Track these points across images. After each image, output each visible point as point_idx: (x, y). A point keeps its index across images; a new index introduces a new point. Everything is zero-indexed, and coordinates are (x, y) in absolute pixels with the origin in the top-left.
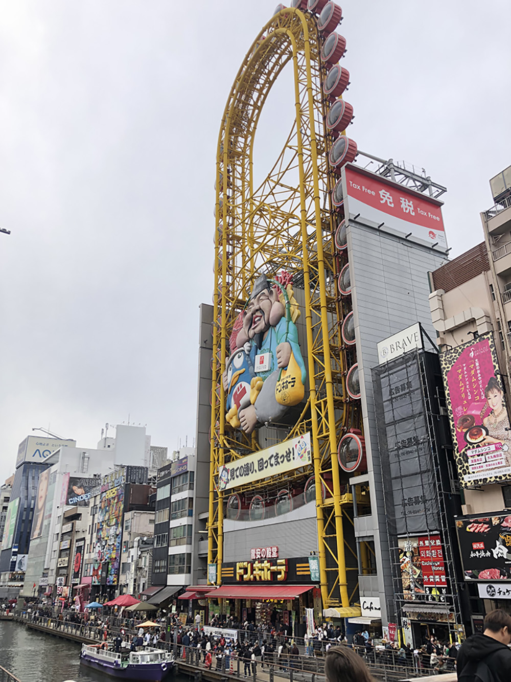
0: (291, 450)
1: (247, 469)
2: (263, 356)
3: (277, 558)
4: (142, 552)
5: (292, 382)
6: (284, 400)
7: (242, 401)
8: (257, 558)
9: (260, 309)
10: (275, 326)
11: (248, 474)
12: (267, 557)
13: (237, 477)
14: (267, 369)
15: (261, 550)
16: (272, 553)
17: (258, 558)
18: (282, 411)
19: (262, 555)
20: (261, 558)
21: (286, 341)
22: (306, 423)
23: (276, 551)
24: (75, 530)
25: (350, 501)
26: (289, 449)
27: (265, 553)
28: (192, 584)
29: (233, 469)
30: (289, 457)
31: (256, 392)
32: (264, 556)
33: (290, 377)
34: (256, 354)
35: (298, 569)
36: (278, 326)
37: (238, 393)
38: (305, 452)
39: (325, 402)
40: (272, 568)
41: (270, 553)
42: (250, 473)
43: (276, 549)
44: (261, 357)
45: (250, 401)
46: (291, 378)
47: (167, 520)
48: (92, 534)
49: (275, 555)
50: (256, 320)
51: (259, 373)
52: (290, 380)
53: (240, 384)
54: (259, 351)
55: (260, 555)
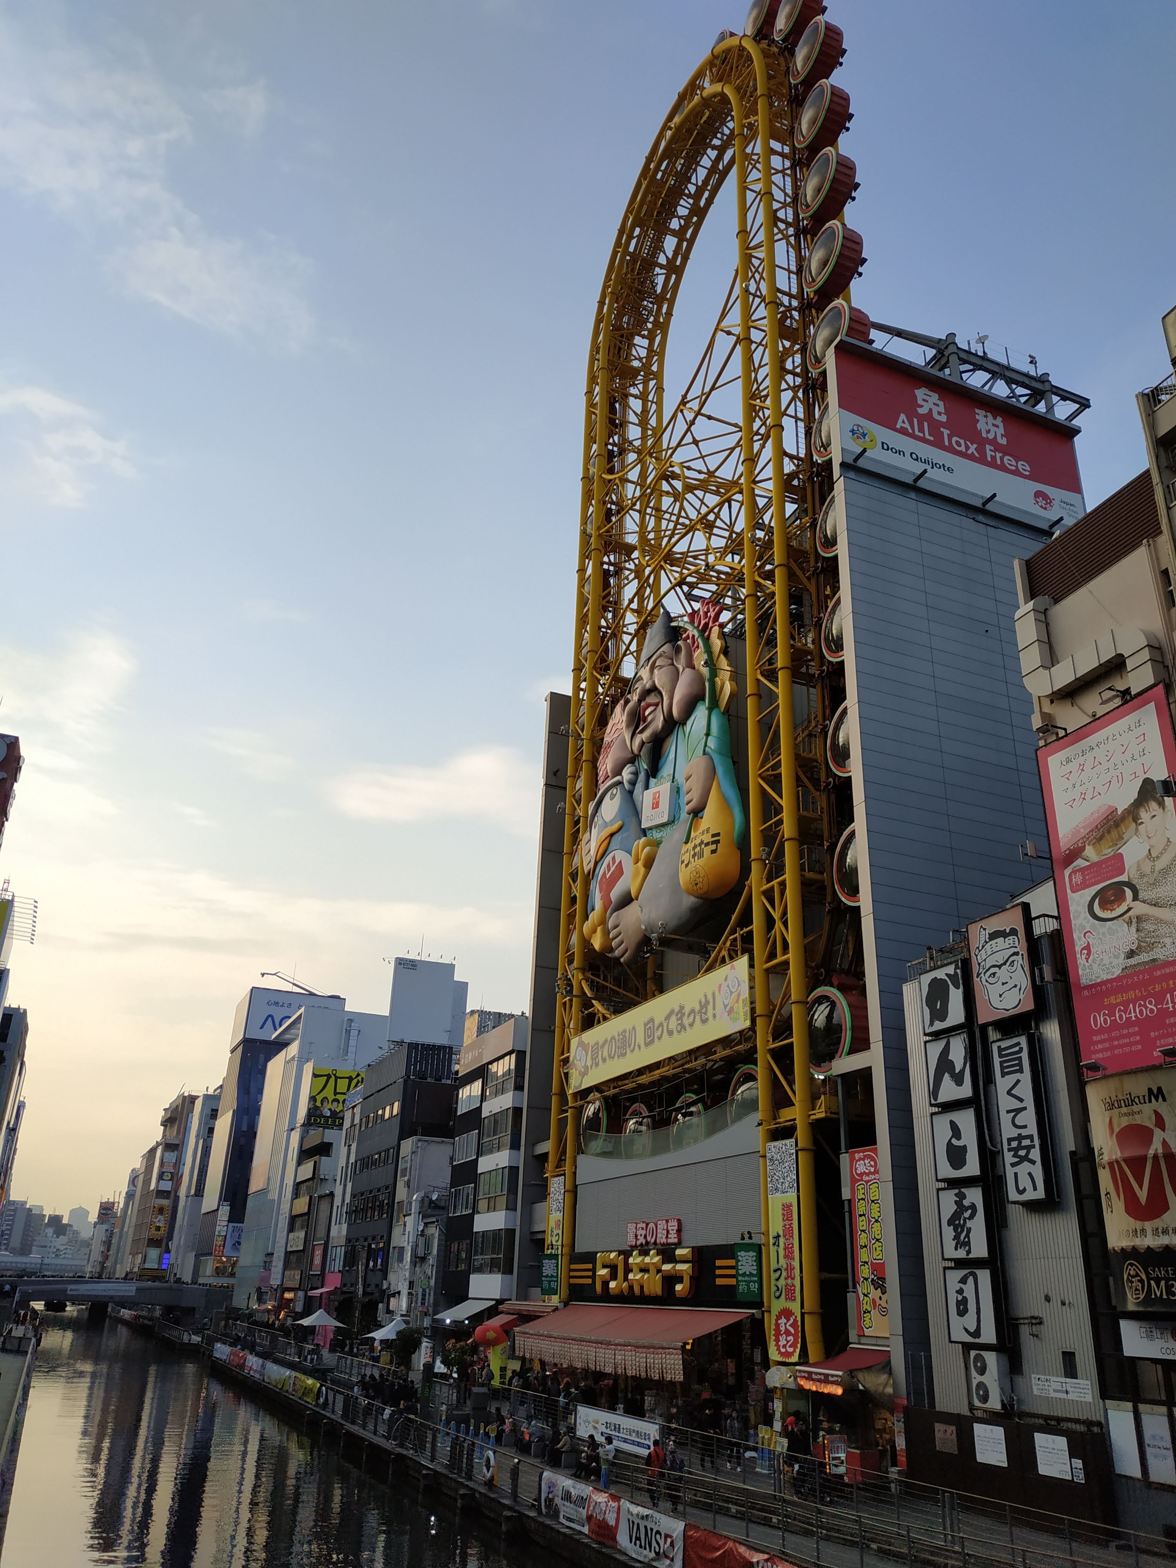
0: (710, 998)
1: (624, 1044)
2: (659, 792)
3: (679, 1244)
4: (426, 1224)
5: (713, 843)
6: (697, 884)
7: (615, 894)
8: (639, 1243)
9: (654, 689)
10: (684, 723)
11: (624, 1055)
12: (658, 1241)
13: (604, 1060)
14: (665, 819)
15: (647, 1225)
16: (668, 1232)
17: (641, 1244)
18: (694, 910)
19: (649, 1239)
20: (647, 1243)
21: (704, 753)
22: (742, 935)
23: (676, 1228)
24: (319, 1175)
25: (831, 1113)
26: (705, 996)
27: (654, 1233)
28: (514, 1297)
29: (597, 1043)
30: (705, 1013)
31: (642, 870)
32: (653, 1241)
33: (708, 831)
34: (647, 787)
35: (718, 1272)
36: (689, 723)
37: (608, 876)
38: (737, 1002)
39: (783, 884)
40: (666, 1267)
41: (665, 1232)
42: (628, 1051)
43: (676, 1224)
44: (655, 794)
45: (629, 893)
46: (710, 834)
47: (475, 1157)
48: (345, 1186)
49: (673, 1239)
50: (647, 713)
51: (650, 829)
52: (707, 838)
53: (611, 855)
54: (652, 781)
55: (645, 1237)
